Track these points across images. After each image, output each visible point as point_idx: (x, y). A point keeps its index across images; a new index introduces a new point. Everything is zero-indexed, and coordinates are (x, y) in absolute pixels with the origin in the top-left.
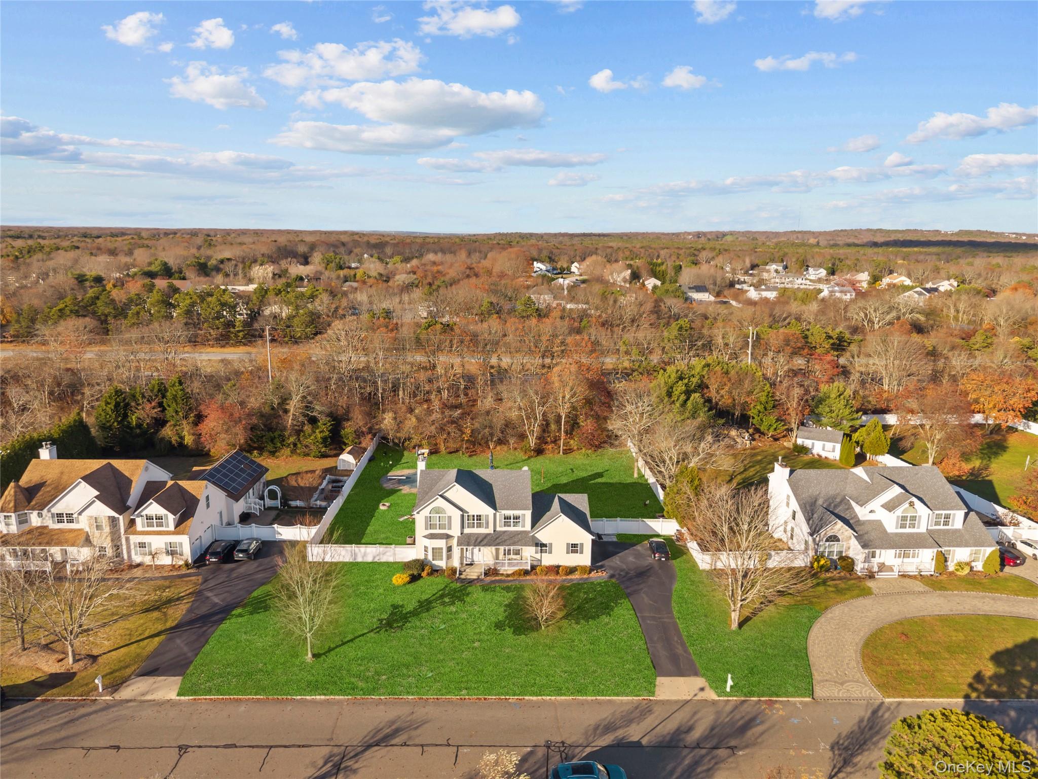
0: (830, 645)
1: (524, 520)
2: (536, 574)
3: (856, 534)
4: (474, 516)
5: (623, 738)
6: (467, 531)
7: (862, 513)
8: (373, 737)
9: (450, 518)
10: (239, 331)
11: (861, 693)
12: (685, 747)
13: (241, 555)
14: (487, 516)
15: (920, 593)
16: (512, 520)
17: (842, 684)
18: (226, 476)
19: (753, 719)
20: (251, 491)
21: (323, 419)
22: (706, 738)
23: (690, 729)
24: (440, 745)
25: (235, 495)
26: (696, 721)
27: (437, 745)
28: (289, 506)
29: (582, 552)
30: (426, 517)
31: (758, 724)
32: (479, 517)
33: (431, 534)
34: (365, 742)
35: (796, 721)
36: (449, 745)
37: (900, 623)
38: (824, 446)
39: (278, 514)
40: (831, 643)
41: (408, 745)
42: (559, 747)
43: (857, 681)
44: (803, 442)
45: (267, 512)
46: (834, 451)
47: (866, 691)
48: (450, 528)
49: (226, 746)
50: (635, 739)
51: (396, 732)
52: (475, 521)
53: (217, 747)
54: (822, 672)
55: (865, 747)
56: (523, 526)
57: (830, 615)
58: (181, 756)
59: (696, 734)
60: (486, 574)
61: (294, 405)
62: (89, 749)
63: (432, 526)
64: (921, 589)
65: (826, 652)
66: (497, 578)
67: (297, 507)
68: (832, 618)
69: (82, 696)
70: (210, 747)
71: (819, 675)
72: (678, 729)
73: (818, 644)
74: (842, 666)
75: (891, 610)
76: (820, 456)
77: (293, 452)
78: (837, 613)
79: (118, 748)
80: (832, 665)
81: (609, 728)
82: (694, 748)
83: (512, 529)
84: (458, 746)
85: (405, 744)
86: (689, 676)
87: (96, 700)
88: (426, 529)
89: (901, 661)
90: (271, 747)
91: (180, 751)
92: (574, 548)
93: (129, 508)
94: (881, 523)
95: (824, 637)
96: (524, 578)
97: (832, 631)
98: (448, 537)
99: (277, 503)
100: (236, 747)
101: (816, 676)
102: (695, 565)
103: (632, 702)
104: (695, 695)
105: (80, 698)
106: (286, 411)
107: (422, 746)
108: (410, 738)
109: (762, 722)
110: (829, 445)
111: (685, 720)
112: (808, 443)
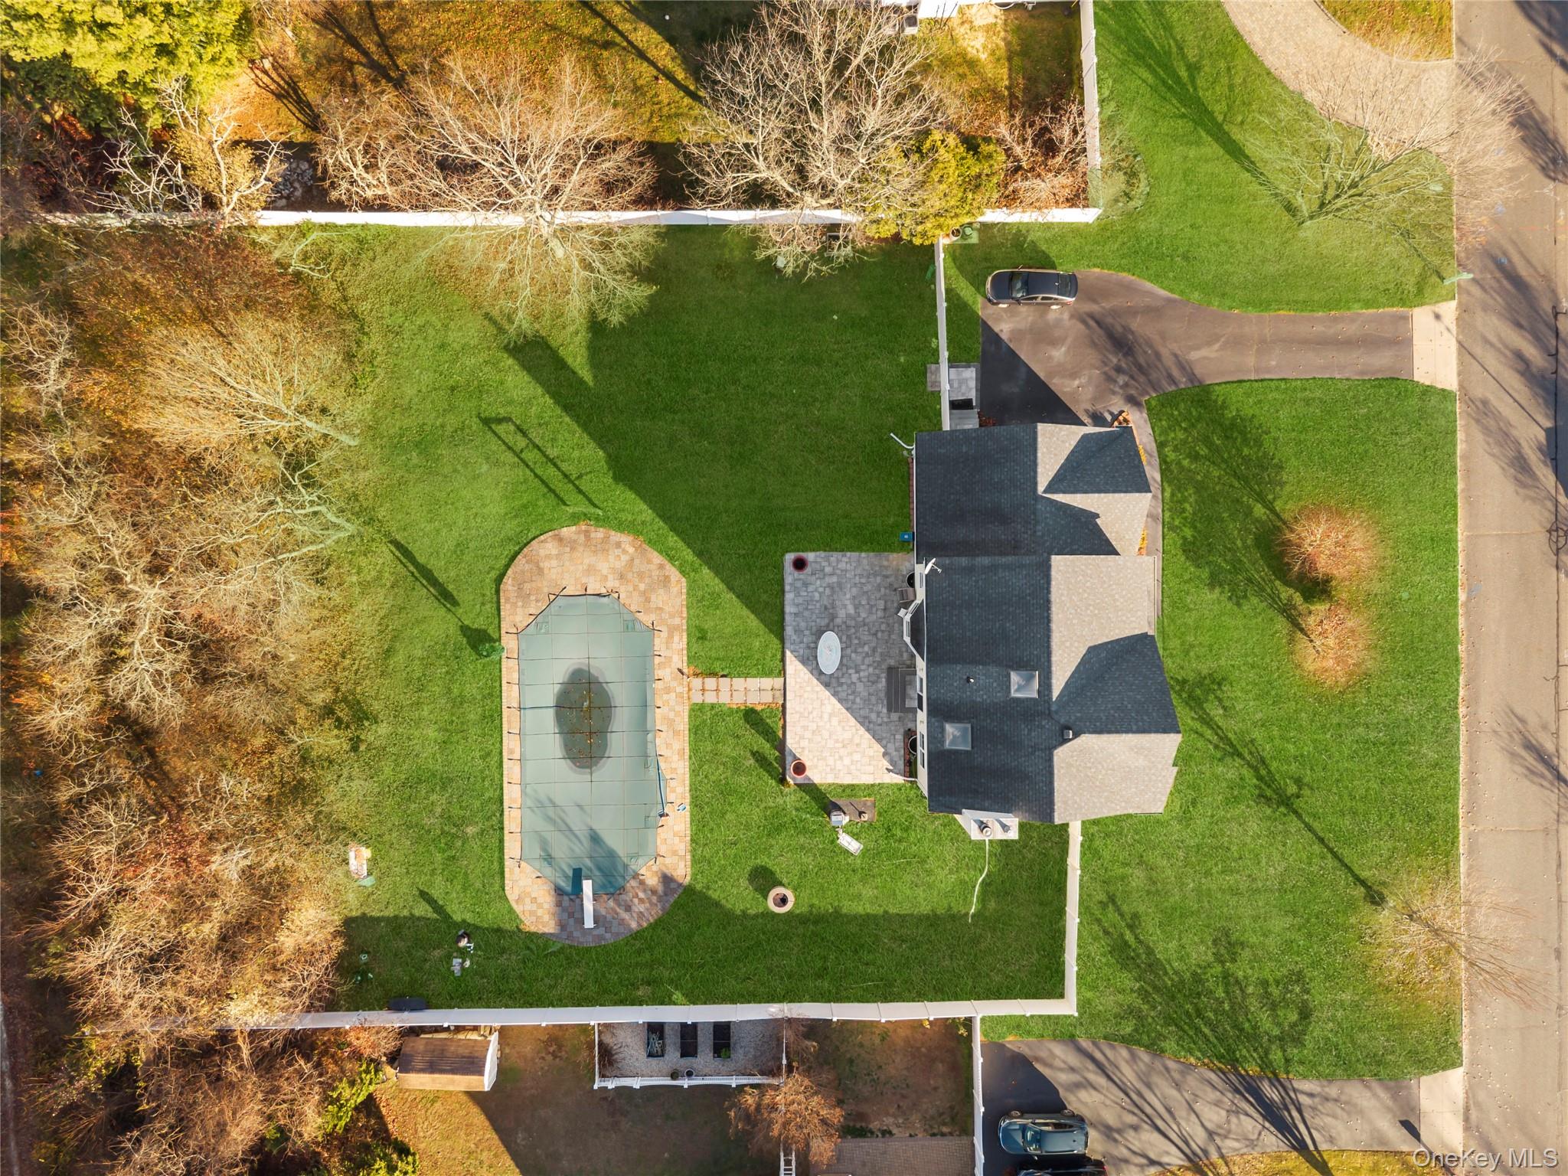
5: (1540, 449)
8: (1543, 776)
12: (1556, 372)
19: (1500, 266)
22: (1538, 339)
23: (1519, 355)
26: (1506, 347)
27: (1557, 693)
31: (1510, 261)
34: (1552, 784)
41: (1558, 729)
50: (1542, 436)
51: (1529, 746)
55: (1551, 136)
59: (1531, 351)
72: (1522, 374)
81: (1520, 465)
82: (1557, 361)
85: (1557, 734)
86: (1410, 330)
103: (1466, 427)
104: (1448, 330)
108: (1545, 727)
109: (1505, 254)
111: (1503, 359)
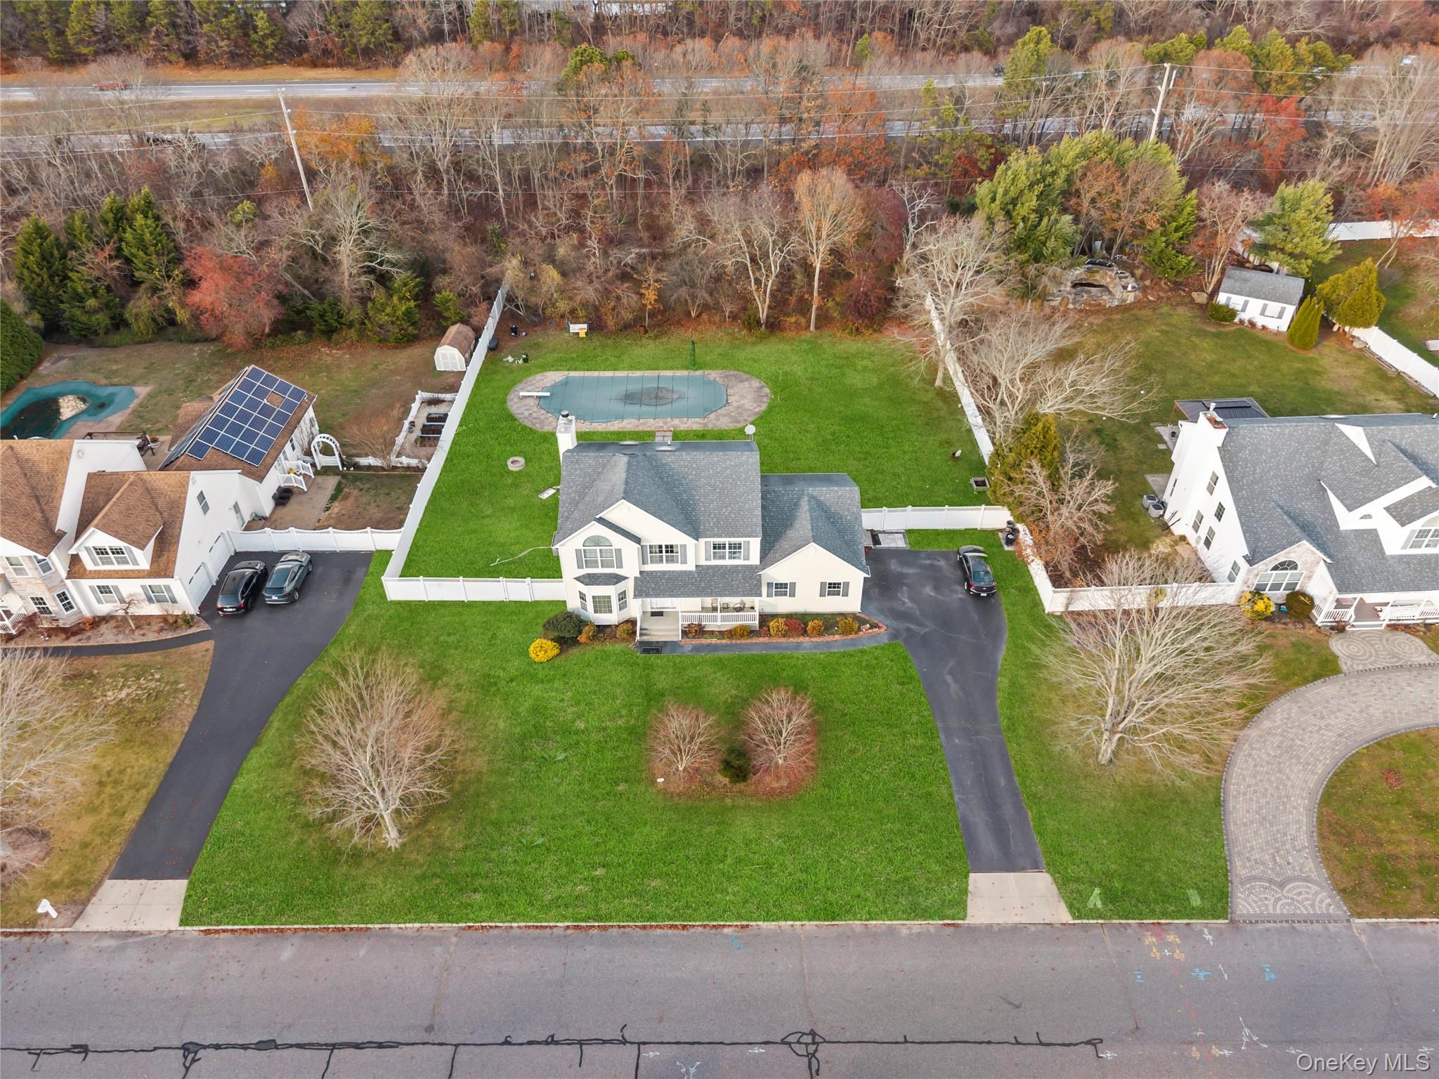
0: (1264, 795)
1: (748, 550)
2: (768, 634)
3: (1329, 561)
4: (660, 547)
6: (650, 567)
7: (1348, 520)
9: (619, 551)
10: (265, 37)
11: (1313, 905)
13: (274, 598)
14: (684, 547)
15: (1421, 666)
16: (727, 550)
17: (1282, 885)
18: (235, 430)
20: (288, 447)
21: (401, 277)
24: (610, 1042)
25: (256, 468)
27: (605, 1042)
28: (357, 466)
29: (846, 594)
30: (578, 551)
32: (670, 549)
33: (589, 576)
35: (1202, 976)
36: (624, 1042)
37: (1385, 744)
38: (1265, 307)
39: (339, 483)
40: (1266, 790)
41: (557, 1043)
42: (807, 1044)
43: (1307, 880)
44: (1229, 299)
45: (320, 479)
46: (1280, 317)
47: (1322, 901)
48: (620, 566)
49: (262, 1046)
52: (664, 554)
53: (245, 1047)
54: (1249, 859)
56: (747, 558)
57: (1267, 724)
58: (187, 1069)
60: (685, 633)
61: (346, 253)
62: (38, 1052)
63: (590, 564)
64: (1423, 659)
65: (1257, 813)
66: (704, 641)
67: (369, 467)
68: (1269, 732)
69: (25, 926)
70: (234, 1046)
71: (1244, 867)
73: (1245, 794)
74: (1284, 843)
75: (1372, 710)
76: (1252, 324)
77: (362, 335)
78: (1278, 717)
79: (83, 1049)
80: (1267, 843)
83: (728, 562)
84: (639, 1044)
85: (552, 1041)
86: (1023, 869)
87: (48, 933)
88: (580, 567)
89: (1384, 835)
90: (333, 1047)
91: (185, 1057)
92: (833, 588)
93: (61, 535)
94: (1377, 536)
95: (1255, 777)
96: (749, 641)
97: (1268, 763)
98: (617, 579)
99: (334, 461)
100: (277, 1047)
101: (1240, 869)
102: (1037, 603)
105: (22, 930)
106: (336, 265)
107: (581, 1043)
108: (560, 1026)
110: (1274, 307)
112: (1236, 301)
